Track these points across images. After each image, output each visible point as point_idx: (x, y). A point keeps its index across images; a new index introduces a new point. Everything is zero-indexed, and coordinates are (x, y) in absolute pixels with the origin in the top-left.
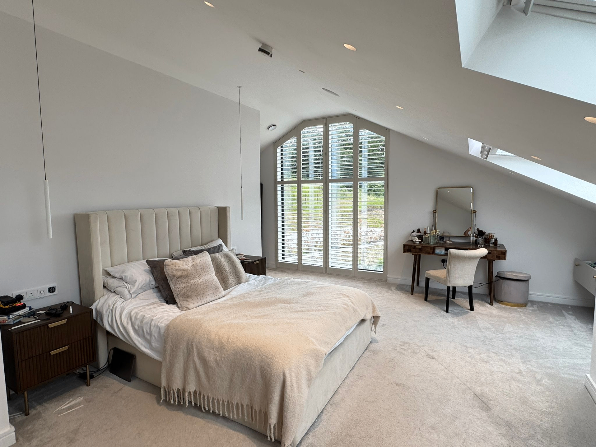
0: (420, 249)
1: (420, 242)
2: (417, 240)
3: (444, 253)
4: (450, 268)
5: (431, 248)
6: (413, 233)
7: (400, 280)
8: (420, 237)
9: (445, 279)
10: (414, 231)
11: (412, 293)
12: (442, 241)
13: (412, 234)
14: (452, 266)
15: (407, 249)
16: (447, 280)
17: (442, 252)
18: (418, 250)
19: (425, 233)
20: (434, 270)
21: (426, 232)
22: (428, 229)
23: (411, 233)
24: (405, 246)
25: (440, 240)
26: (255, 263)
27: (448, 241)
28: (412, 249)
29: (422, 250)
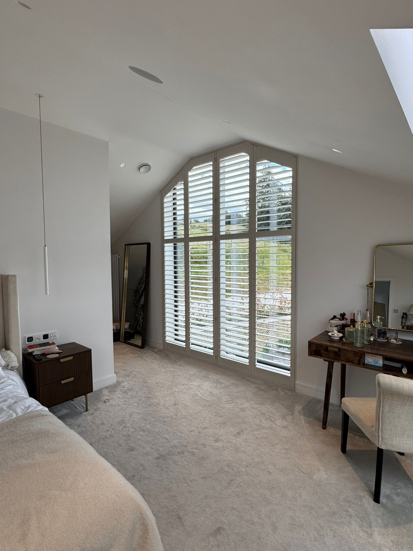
0: (335, 353)
1: (341, 338)
2: (336, 335)
3: (381, 365)
4: (383, 411)
5: (355, 353)
6: (332, 319)
7: (314, 391)
8: (342, 329)
9: (373, 429)
10: (335, 317)
11: (324, 426)
12: (383, 337)
13: (332, 321)
14: (387, 408)
15: (315, 349)
16: (377, 435)
17: (377, 363)
18: (333, 354)
19: (353, 322)
20: (360, 397)
21: (354, 320)
22: (358, 315)
23: (330, 320)
24: (310, 344)
25: (379, 336)
26: (62, 360)
27: (393, 341)
28: (322, 352)
29: (340, 355)
